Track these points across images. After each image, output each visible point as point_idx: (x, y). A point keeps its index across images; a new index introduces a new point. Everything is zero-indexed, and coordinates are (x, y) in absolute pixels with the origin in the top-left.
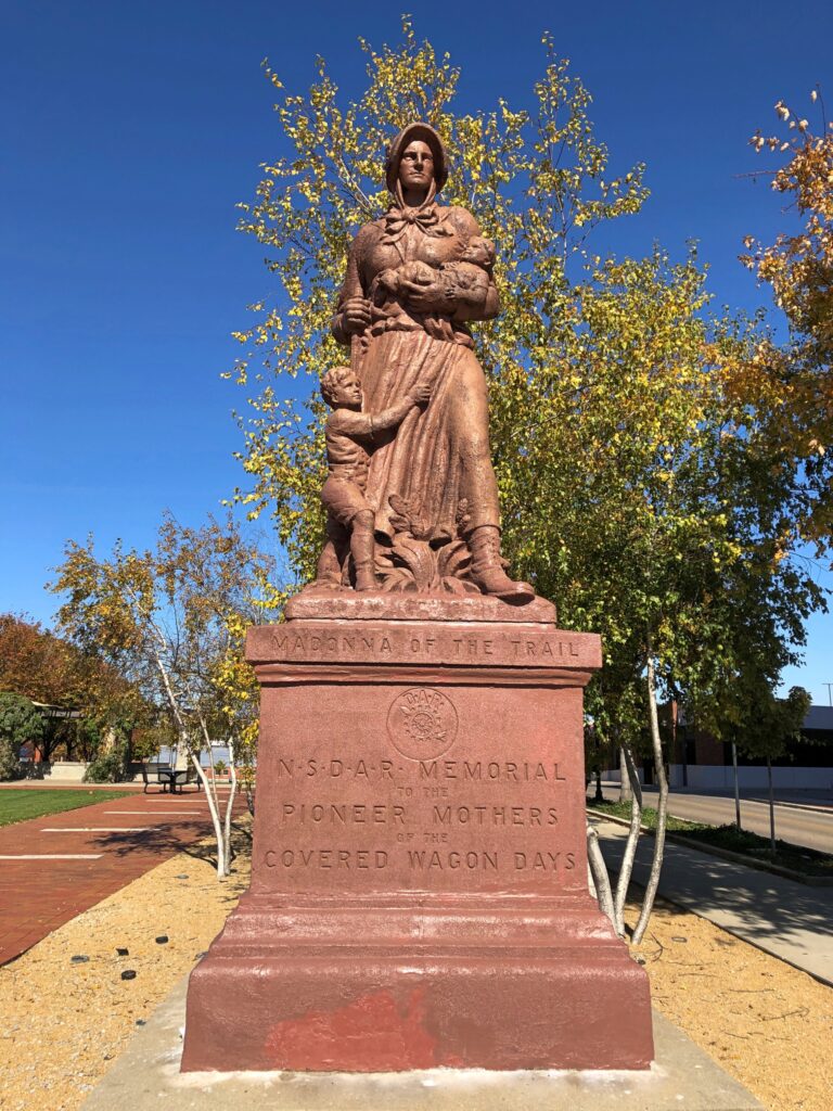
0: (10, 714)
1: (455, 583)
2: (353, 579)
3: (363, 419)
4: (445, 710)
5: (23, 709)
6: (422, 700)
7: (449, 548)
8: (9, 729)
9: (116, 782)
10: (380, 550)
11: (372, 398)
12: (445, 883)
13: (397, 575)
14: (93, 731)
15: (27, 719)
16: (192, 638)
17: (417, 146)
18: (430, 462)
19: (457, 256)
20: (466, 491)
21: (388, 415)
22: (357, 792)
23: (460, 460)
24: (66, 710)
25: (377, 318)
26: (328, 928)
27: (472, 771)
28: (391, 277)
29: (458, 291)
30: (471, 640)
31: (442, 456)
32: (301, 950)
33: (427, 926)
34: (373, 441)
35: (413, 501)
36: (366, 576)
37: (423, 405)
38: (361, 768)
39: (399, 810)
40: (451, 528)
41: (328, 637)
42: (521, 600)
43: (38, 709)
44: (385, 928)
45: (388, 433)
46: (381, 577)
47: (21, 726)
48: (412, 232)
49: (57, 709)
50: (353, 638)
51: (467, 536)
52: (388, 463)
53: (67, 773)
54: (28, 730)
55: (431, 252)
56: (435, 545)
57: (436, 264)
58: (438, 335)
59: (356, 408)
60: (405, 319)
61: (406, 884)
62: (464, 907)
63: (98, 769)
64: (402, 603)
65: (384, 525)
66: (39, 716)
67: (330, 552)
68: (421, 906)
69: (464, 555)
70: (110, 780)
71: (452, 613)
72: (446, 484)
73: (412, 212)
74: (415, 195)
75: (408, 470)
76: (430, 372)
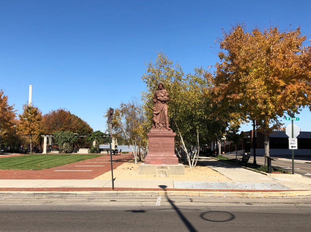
0: (69, 137)
1: (164, 128)
2: (155, 127)
3: (156, 112)
4: (163, 139)
5: (72, 135)
6: (161, 138)
7: (164, 125)
8: (69, 140)
9: (97, 153)
10: (158, 125)
11: (157, 110)
12: (163, 152)
13: (159, 127)
14: (90, 140)
15: (73, 138)
16: (127, 124)
17: (161, 85)
18: (162, 116)
19: (165, 96)
20: (165, 120)
21: (158, 112)
22: (157, 146)
23: (165, 117)
24: (83, 135)
25: (157, 102)
26: (154, 155)
27: (165, 144)
28: (159, 98)
29: (165, 100)
30: (165, 134)
31: (163, 116)
32: (153, 157)
33: (162, 155)
34: (157, 114)
35: (161, 120)
36: (157, 127)
37: (162, 111)
38: (157, 144)
39: (160, 147)
40: (164, 123)
41: (154, 134)
42: (170, 130)
43: (76, 135)
44: (159, 155)
45: (158, 114)
46: (158, 128)
47: (72, 139)
48: (160, 93)
49: (80, 135)
50: (156, 134)
51: (166, 124)
52: (158, 116)
53: (83, 151)
54: (74, 141)
55: (162, 95)
56: (163, 124)
57: (162, 97)
58: (163, 104)
59: (155, 111)
60: (160, 102)
61: (160, 152)
62: (165, 154)
63: (92, 150)
64: (160, 130)
65: (158, 123)
66: (76, 137)
67: (153, 125)
68: (161, 154)
69: (165, 125)
70: (96, 153)
71: (164, 131)
72: (164, 118)
73: (160, 91)
74: (161, 89)
75: (160, 117)
76: (162, 108)
